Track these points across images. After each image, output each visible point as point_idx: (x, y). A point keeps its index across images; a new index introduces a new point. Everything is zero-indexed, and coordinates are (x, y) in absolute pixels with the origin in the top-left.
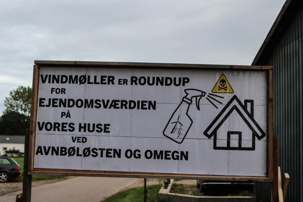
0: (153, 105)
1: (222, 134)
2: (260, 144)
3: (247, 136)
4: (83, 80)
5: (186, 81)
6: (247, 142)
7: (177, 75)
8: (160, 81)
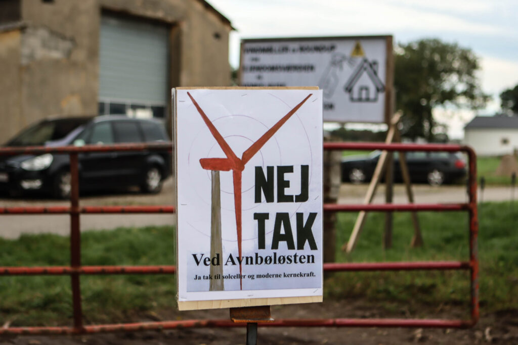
0: (311, 68)
1: (356, 89)
2: (382, 97)
3: (372, 89)
4: (269, 50)
5: (332, 48)
6: (372, 95)
7: (327, 44)
8: (318, 49)
